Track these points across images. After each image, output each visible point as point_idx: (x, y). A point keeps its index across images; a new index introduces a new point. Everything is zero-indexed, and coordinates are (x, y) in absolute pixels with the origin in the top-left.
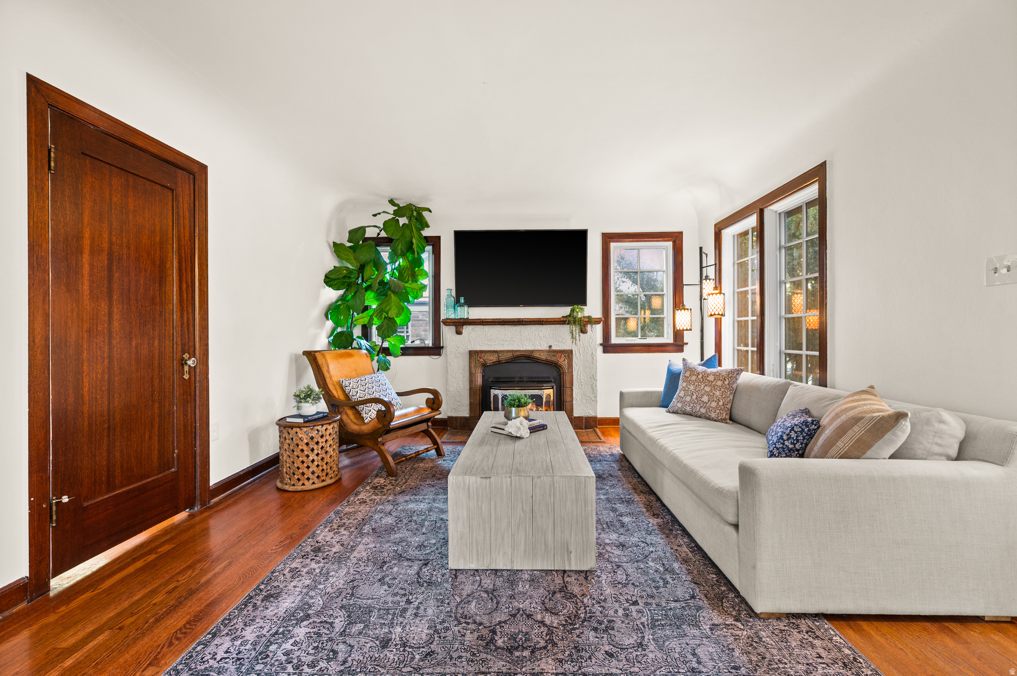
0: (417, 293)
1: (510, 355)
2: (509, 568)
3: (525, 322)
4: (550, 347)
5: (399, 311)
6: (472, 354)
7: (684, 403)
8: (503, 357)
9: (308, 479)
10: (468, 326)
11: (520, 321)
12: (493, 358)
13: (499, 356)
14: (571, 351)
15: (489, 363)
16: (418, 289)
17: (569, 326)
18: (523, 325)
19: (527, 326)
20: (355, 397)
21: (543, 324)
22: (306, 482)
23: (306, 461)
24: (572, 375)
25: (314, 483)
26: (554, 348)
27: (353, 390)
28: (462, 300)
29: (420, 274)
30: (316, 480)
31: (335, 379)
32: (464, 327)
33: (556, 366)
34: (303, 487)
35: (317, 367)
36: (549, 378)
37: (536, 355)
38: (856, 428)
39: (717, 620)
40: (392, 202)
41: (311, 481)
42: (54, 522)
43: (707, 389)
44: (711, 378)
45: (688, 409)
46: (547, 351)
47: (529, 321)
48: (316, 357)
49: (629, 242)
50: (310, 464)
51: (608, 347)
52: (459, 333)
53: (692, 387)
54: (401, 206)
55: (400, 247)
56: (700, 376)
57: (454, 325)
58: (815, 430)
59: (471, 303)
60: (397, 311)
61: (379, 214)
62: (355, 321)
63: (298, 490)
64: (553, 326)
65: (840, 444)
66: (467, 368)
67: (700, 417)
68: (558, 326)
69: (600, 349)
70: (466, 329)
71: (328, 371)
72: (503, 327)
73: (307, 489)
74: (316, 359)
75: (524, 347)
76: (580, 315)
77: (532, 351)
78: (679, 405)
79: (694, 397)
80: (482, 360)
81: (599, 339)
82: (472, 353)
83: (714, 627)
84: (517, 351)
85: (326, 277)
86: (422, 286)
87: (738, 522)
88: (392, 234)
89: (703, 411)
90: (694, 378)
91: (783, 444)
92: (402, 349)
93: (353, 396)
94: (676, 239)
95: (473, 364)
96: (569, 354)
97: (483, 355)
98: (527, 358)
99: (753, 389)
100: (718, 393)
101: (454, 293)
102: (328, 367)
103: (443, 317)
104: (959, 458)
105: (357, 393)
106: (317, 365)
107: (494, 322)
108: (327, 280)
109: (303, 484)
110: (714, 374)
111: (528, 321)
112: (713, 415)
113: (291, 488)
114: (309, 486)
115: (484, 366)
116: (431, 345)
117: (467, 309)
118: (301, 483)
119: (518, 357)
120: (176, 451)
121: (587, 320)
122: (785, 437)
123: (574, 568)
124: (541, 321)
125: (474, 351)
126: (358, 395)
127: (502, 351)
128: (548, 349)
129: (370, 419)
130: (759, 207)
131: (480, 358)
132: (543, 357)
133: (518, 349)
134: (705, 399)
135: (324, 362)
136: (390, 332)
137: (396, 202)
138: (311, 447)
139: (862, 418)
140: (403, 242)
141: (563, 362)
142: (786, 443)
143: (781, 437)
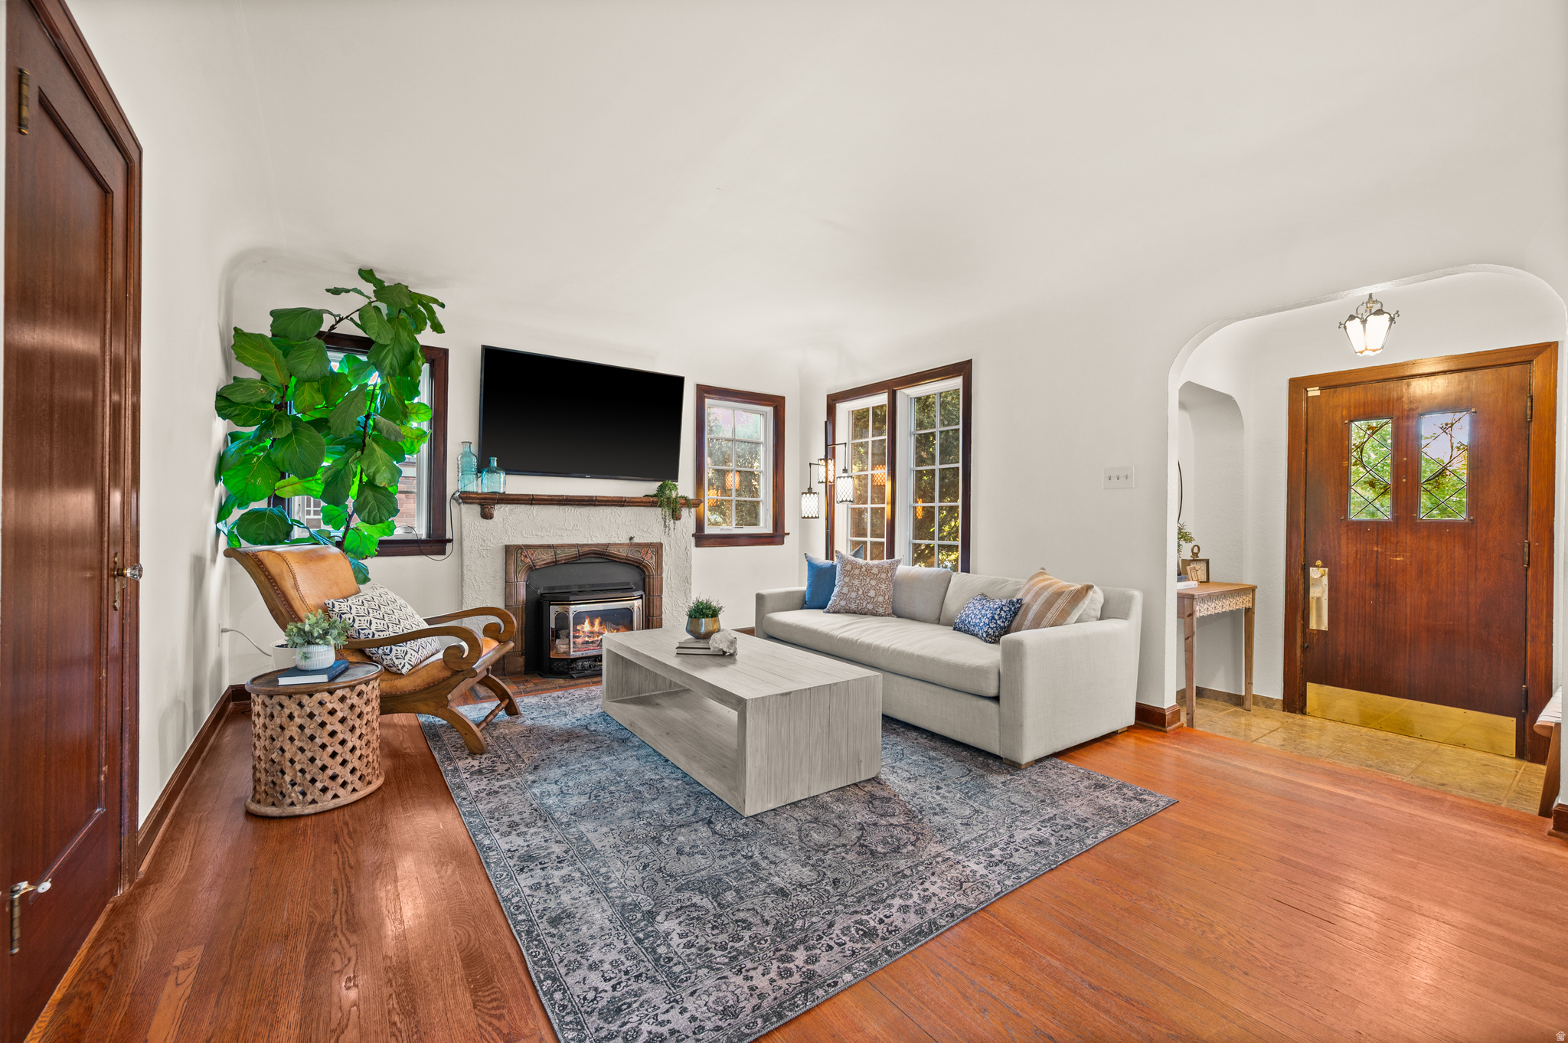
0: (412, 444)
1: (574, 552)
2: (806, 797)
3: (600, 501)
4: (631, 538)
5: (393, 475)
6: (511, 552)
7: (849, 600)
8: (562, 555)
9: (344, 785)
10: (503, 506)
11: (592, 501)
12: (547, 557)
13: (555, 553)
14: (661, 545)
15: (539, 564)
16: (414, 437)
17: (660, 509)
18: (595, 505)
19: (598, 508)
20: (367, 632)
21: (623, 506)
22: (341, 792)
23: (340, 752)
24: (662, 578)
25: (354, 790)
26: (636, 540)
27: (361, 618)
28: (494, 463)
29: (414, 411)
30: (358, 784)
31: (311, 601)
32: (497, 507)
33: (639, 567)
34: (336, 800)
35: (269, 580)
36: (628, 584)
37: (613, 551)
38: (1060, 601)
39: (1003, 780)
40: (367, 274)
41: (350, 788)
42: (16, 943)
43: (873, 583)
44: (875, 571)
45: (853, 606)
46: (628, 544)
47: (606, 501)
48: (259, 560)
49: (736, 401)
50: (348, 757)
51: (702, 539)
52: (486, 515)
53: (856, 582)
54: (386, 284)
55: (388, 361)
56: (864, 569)
57: (479, 504)
58: (1019, 608)
59: (511, 468)
60: (389, 476)
61: (347, 291)
62: (278, 489)
63: (326, 808)
64: (635, 508)
65: (1049, 615)
66: (501, 574)
67: (865, 614)
68: (642, 509)
69: (693, 540)
70: (500, 511)
71: (296, 587)
72: (561, 508)
73: (346, 802)
74: (262, 564)
75: (594, 539)
76: (674, 495)
77: (608, 545)
78: (843, 603)
79: (860, 593)
80: (529, 560)
81: (692, 529)
82: (509, 550)
83: (1004, 783)
84: (584, 545)
85: (220, 396)
86: (421, 433)
87: (999, 692)
88: (378, 335)
89: (870, 607)
90: (857, 572)
91: (996, 623)
92: (381, 543)
93: (362, 629)
94: (777, 404)
95: (512, 568)
96: (657, 548)
97: (530, 551)
98: (601, 555)
99: (913, 581)
100: (883, 587)
101: (474, 449)
102: (294, 578)
103: (451, 488)
104: (1101, 618)
105: (371, 624)
106: (267, 576)
107: (552, 500)
108: (223, 403)
109: (336, 796)
110: (877, 566)
111: (603, 501)
112: (881, 610)
113: (310, 809)
114: (346, 797)
115: (531, 569)
116: (424, 537)
117: (505, 478)
118: (330, 794)
119: (586, 555)
120: (105, 769)
121: (683, 501)
122: (997, 617)
123: (863, 778)
124: (621, 501)
125: (514, 546)
126: (373, 627)
127: (562, 546)
128: (628, 541)
129: (410, 667)
130: (891, 387)
131: (526, 556)
132: (623, 553)
133: (585, 542)
134: (872, 593)
135: (285, 570)
136: (385, 512)
137: (378, 276)
138: (351, 723)
139: (1063, 592)
140: (396, 352)
141: (650, 560)
142: (999, 622)
143: (993, 618)
